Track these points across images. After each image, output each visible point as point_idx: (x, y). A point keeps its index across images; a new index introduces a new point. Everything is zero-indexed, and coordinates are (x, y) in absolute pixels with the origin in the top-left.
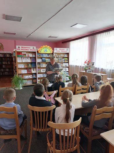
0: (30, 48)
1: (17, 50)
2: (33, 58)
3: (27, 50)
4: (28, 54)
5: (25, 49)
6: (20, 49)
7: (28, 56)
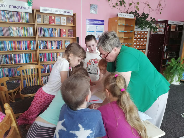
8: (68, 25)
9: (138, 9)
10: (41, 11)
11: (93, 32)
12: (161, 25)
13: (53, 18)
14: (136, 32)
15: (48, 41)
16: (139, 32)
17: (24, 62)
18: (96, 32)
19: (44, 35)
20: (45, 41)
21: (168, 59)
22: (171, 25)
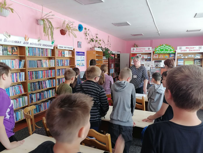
0: (145, 49)
1: (132, 52)
2: (149, 60)
3: (141, 51)
6: (135, 51)
7: (142, 58)
8: (69, 57)
9: (100, 44)
10: (58, 48)
11: (80, 61)
13: (61, 52)
14: (103, 60)
19: (59, 66)
21: (116, 77)
22: (115, 54)
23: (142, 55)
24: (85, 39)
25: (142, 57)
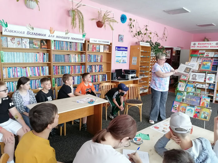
0: (211, 44)
1: (191, 48)
2: (216, 59)
3: (205, 47)
4: (208, 53)
5: (203, 45)
6: (196, 47)
7: (206, 56)
9: (150, 38)
10: (90, 42)
11: (120, 57)
12: (167, 51)
13: (95, 46)
14: (152, 57)
15: (93, 65)
16: (154, 57)
17: (77, 84)
18: (122, 57)
19: (91, 61)
20: (92, 66)
23: (206, 53)
24: (129, 31)
25: (205, 54)
